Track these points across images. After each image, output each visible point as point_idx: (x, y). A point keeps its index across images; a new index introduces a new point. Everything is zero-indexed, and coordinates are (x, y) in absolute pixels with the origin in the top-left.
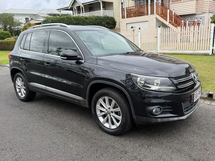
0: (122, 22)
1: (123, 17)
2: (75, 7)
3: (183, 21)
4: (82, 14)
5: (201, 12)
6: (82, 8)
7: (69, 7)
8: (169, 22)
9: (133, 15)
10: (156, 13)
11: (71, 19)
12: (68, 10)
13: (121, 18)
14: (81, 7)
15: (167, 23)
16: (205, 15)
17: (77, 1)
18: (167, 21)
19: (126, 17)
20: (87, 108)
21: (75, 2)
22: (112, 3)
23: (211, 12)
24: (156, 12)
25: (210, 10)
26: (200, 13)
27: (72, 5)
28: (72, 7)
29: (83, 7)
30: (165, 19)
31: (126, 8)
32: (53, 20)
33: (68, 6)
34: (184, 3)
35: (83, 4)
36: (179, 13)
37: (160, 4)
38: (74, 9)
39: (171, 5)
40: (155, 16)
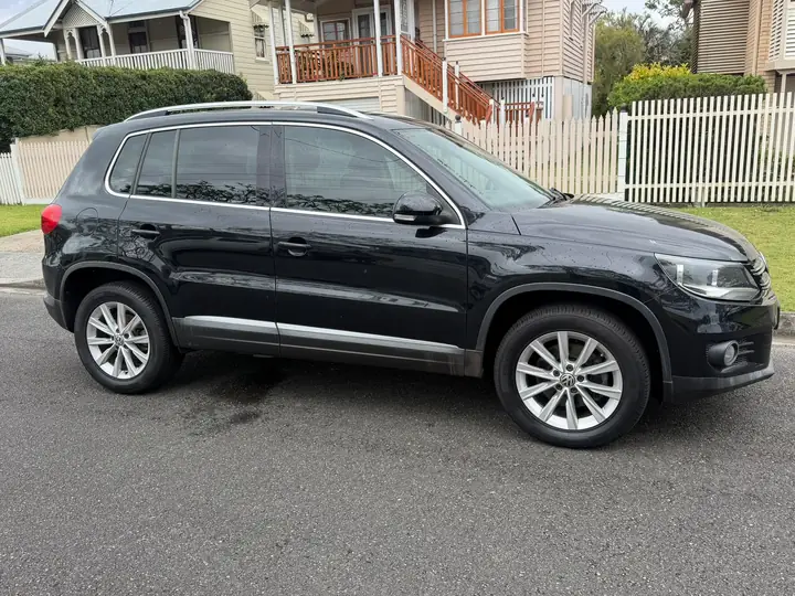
0: (283, 95)
1: (285, 79)
2: (71, 29)
3: (492, 102)
4: (104, 57)
5: (539, 75)
6: (105, 35)
7: (44, 28)
8: (448, 105)
9: (320, 73)
10: (404, 72)
11: (83, 77)
12: (39, 38)
13: (276, 82)
14: (100, 33)
15: (442, 106)
16: (553, 85)
17: (80, 4)
18: (441, 99)
19: (294, 81)
20: (472, 378)
21: (71, 8)
22: (227, 24)
23: (567, 75)
24: (404, 68)
25: (566, 69)
26: (537, 76)
27: (57, 22)
28: (58, 27)
29: (109, 31)
30: (433, 92)
31: (294, 47)
32: (13, 78)
33: (43, 24)
34: (487, 44)
35: (108, 19)
36: (476, 75)
37: (412, 41)
38: (66, 36)
39: (447, 47)
40: (400, 83)
